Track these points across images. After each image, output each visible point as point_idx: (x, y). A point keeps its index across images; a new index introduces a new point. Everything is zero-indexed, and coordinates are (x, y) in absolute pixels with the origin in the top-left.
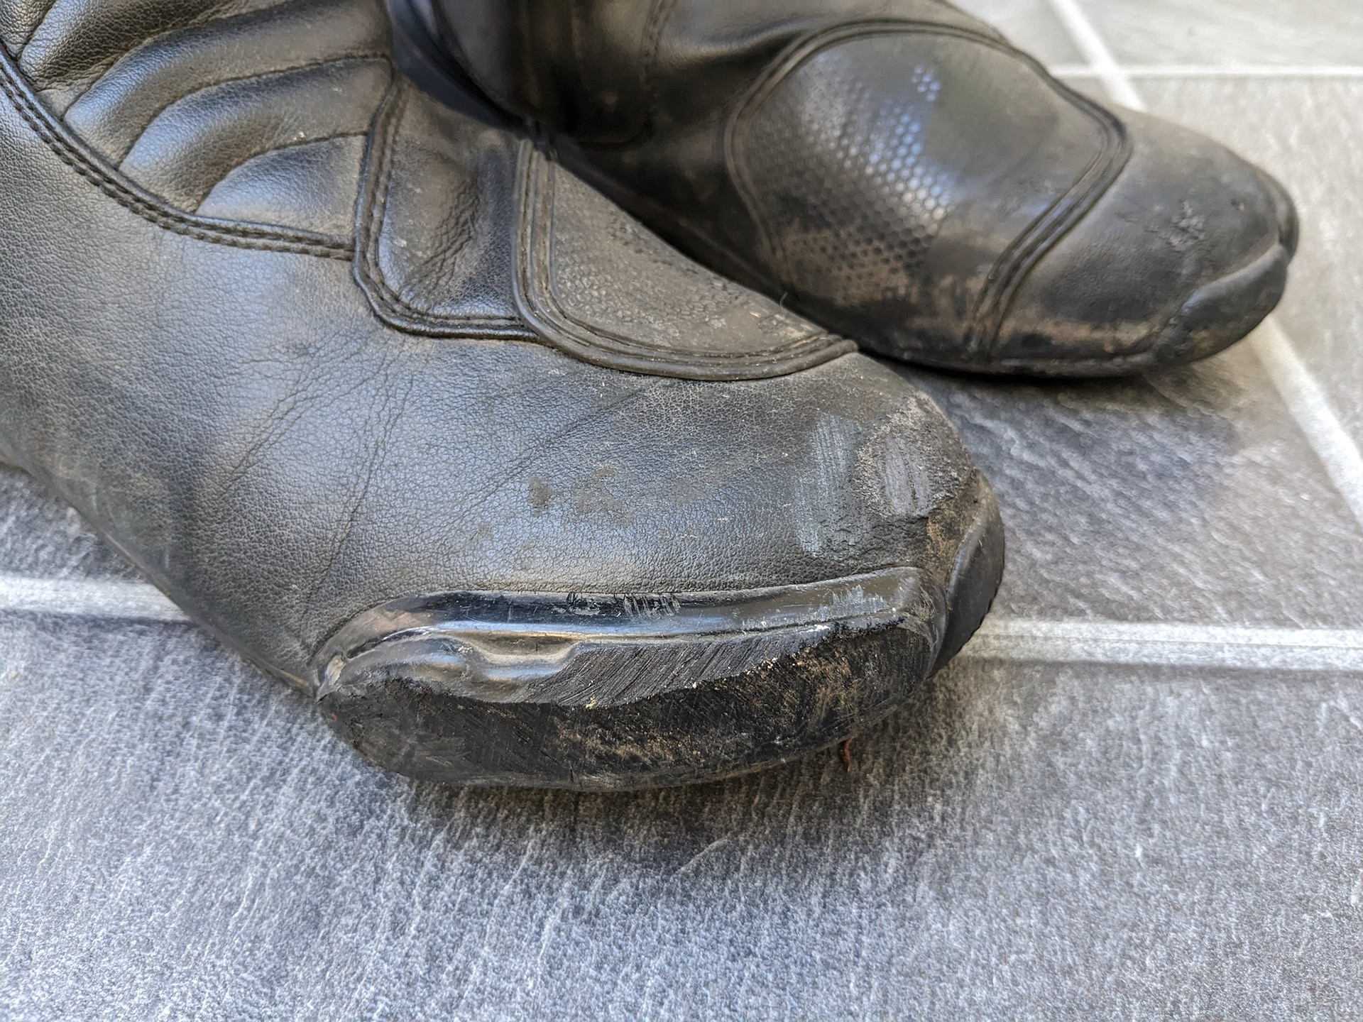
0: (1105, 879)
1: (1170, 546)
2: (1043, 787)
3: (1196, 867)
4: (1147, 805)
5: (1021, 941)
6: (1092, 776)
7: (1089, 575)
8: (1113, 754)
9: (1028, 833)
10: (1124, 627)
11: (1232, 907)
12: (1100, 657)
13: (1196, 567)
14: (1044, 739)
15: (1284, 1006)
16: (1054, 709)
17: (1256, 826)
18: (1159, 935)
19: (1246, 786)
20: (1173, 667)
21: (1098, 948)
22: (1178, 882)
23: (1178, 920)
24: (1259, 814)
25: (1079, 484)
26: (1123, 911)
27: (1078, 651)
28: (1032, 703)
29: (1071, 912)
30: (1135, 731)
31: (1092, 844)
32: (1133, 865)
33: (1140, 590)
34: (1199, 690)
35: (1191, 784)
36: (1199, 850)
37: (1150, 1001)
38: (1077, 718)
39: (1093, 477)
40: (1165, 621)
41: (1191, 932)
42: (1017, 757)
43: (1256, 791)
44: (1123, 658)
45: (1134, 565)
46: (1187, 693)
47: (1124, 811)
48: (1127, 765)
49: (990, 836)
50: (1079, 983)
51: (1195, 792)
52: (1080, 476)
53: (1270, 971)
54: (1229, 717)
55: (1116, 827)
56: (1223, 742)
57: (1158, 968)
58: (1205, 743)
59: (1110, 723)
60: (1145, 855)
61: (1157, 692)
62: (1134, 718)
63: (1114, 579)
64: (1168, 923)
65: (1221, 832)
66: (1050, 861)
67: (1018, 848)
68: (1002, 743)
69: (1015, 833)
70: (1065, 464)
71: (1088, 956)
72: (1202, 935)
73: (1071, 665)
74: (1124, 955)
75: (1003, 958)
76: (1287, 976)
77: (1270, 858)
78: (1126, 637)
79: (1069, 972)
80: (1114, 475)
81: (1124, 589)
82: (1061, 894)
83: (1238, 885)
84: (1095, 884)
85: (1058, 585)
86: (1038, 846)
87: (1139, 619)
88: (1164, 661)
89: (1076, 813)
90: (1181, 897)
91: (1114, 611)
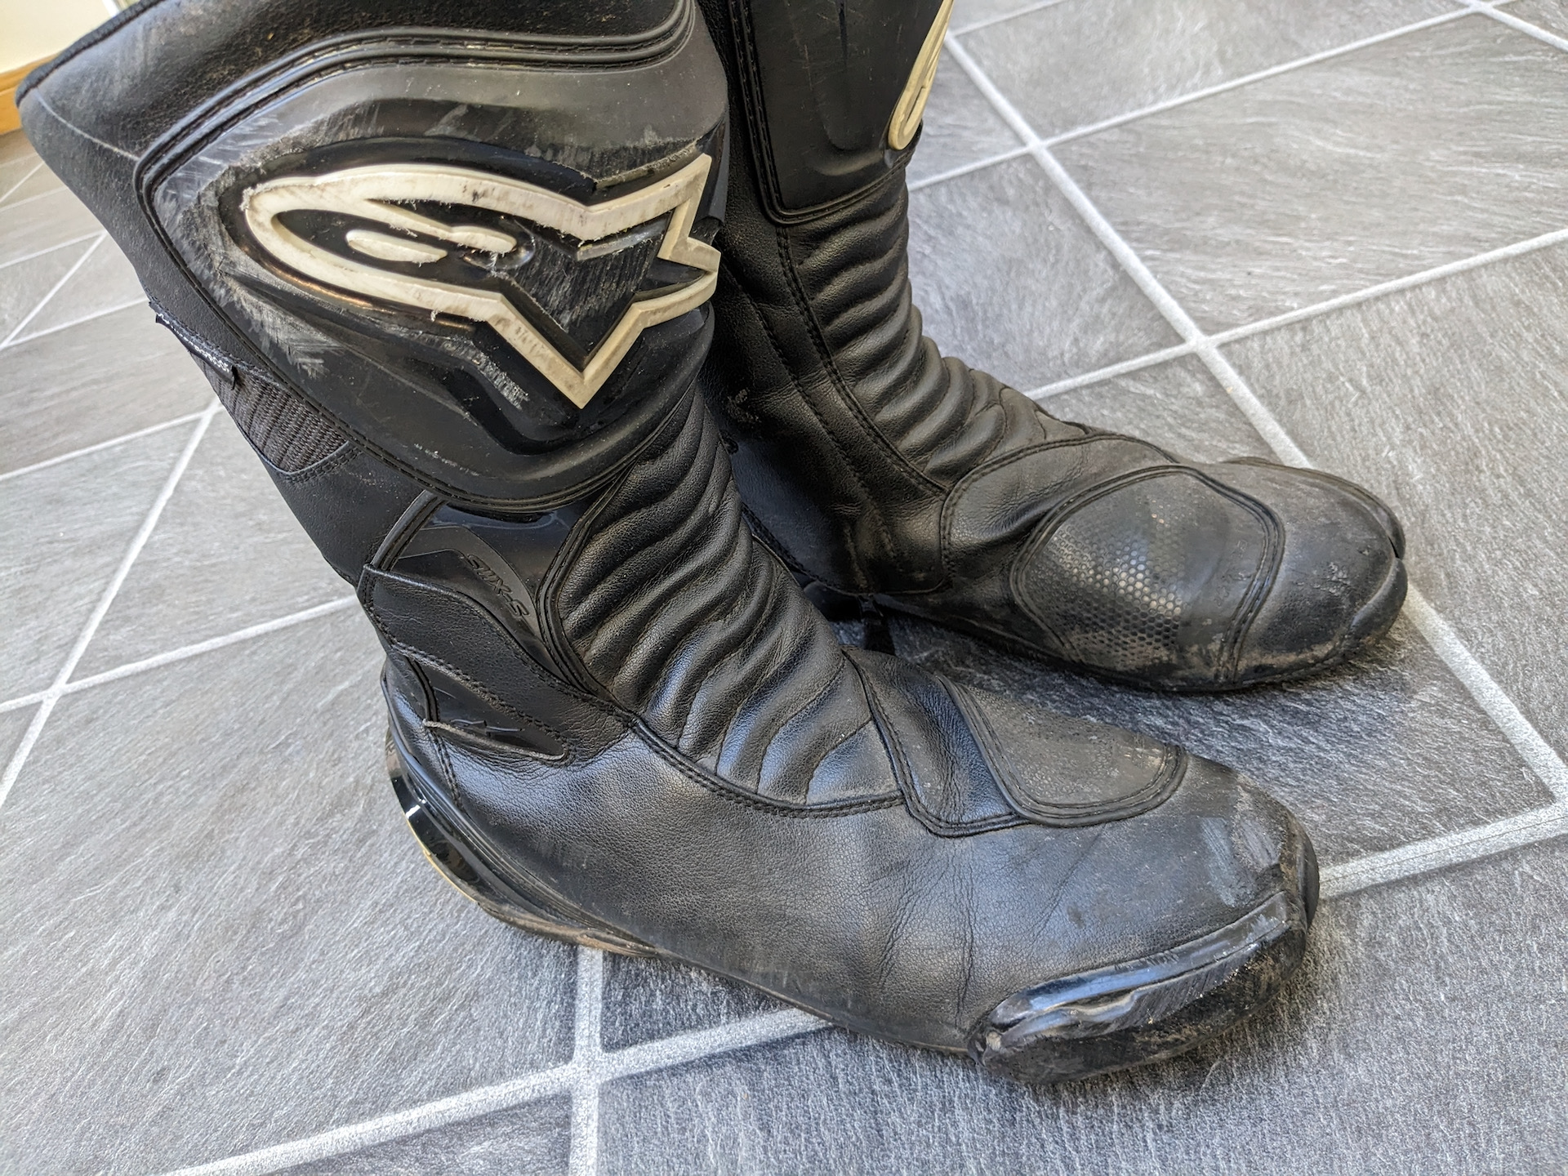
0: (1429, 1018)
1: (1394, 786)
2: (1377, 975)
3: (1475, 996)
4: (1438, 967)
5: (1399, 1068)
6: (1402, 960)
7: (1352, 823)
8: (1408, 943)
9: (1379, 1005)
10: (1386, 855)
11: (1501, 1013)
12: (1381, 881)
13: (1415, 798)
14: (1367, 945)
15: (1544, 1059)
16: (1365, 923)
17: (1501, 961)
18: (1468, 1041)
19: (1488, 938)
20: (1423, 873)
21: (1440, 1059)
22: (1468, 1008)
23: (1476, 1030)
24: (1500, 954)
25: (1322, 754)
26: (1445, 1034)
27: (1365, 880)
28: (1352, 923)
29: (1419, 1043)
30: (1416, 922)
31: (1416, 1001)
32: (1443, 1007)
33: (1386, 825)
34: (1443, 885)
35: (1457, 947)
36: (1474, 986)
37: (1476, 1078)
38: (1380, 924)
39: (1329, 747)
40: (1409, 843)
41: (1484, 1034)
42: (1356, 960)
43: (1494, 940)
44: (1393, 877)
45: (1377, 808)
46: (1437, 889)
47: (1428, 976)
48: (1418, 946)
49: (1360, 1014)
50: (1437, 1080)
51: (1461, 951)
52: (1319, 748)
53: (1531, 1043)
54: (1465, 897)
55: (1425, 987)
56: (1467, 915)
57: (1474, 1059)
58: (1457, 918)
59: (1400, 922)
60: (1447, 998)
61: (1420, 895)
62: (1413, 915)
63: (1368, 822)
64: (1471, 1033)
65: (1483, 971)
66: (1397, 1018)
67: (1377, 1016)
68: (1344, 954)
69: (1373, 1007)
70: (1307, 741)
71: (1436, 1064)
72: (1490, 1034)
73: (1365, 890)
74: (1454, 1058)
75: (1393, 1080)
76: (1542, 1043)
77: (1513, 978)
78: (1390, 862)
79: (1429, 1076)
80: (1340, 741)
81: (1377, 827)
82: (1410, 1034)
83: (1501, 1000)
84: (1426, 1023)
85: (1336, 836)
86: (1388, 1011)
87: (1393, 847)
88: (1417, 872)
89: (1401, 984)
90: (1473, 1016)
91: (1378, 845)
